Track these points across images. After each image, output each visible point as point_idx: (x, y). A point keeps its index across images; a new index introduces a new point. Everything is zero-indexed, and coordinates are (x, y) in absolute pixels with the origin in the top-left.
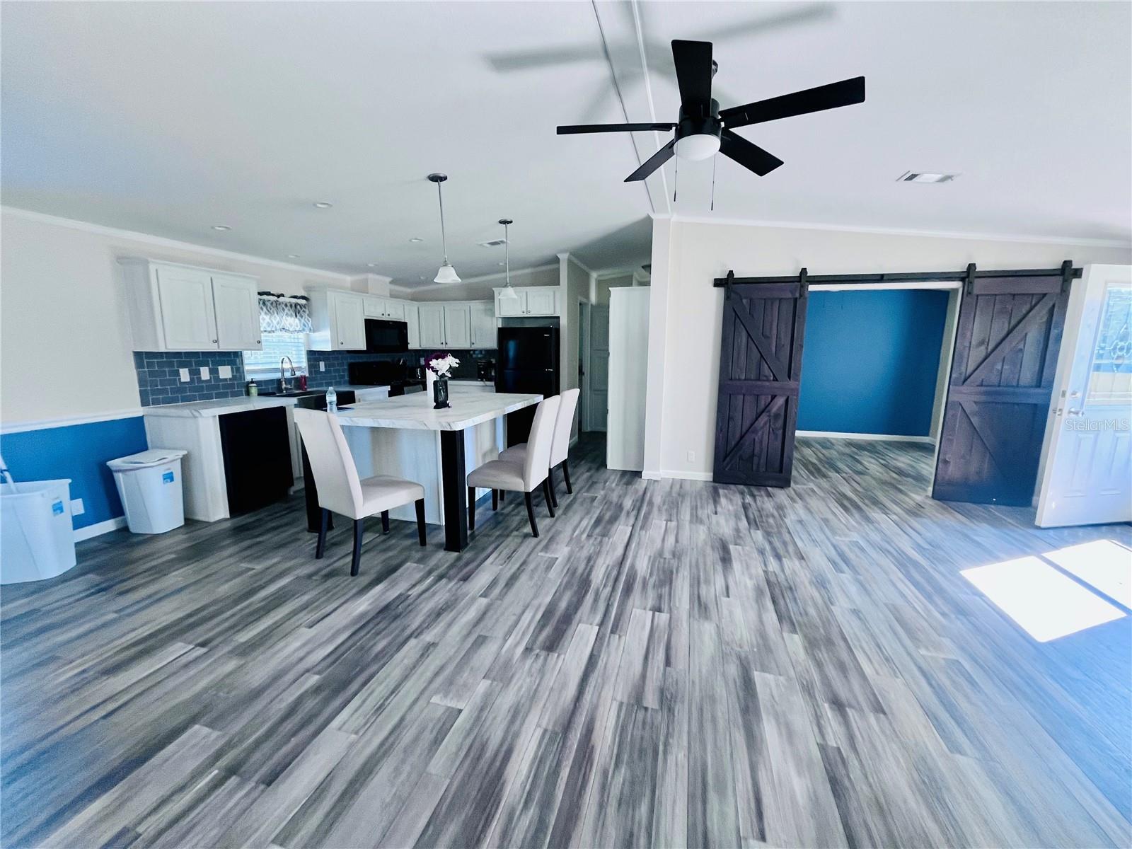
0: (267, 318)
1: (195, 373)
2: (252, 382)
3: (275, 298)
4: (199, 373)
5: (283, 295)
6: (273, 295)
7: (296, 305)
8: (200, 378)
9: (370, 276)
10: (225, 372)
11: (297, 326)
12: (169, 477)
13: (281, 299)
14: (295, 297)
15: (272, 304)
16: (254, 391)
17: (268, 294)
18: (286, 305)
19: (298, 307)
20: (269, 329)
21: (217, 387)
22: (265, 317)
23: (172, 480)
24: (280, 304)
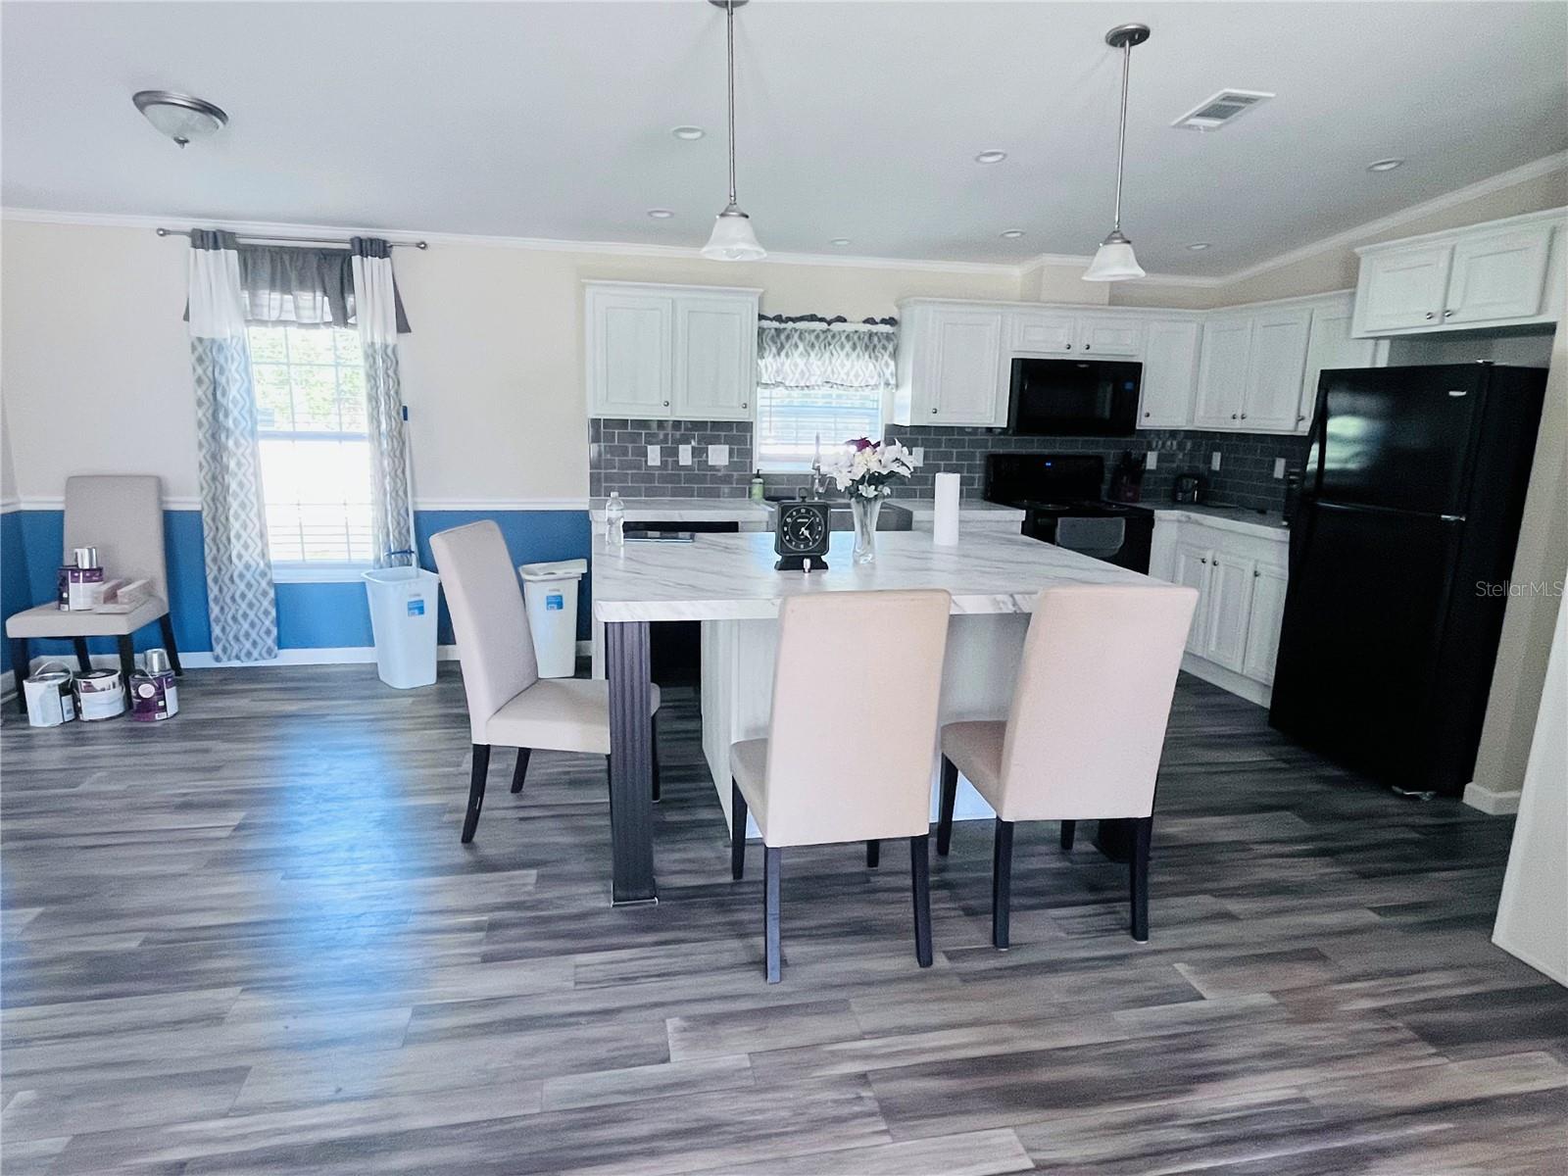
0: (801, 362)
1: (669, 453)
2: (758, 476)
3: (824, 326)
4: (676, 454)
5: (841, 319)
6: (822, 320)
7: (871, 335)
8: (678, 462)
9: (1050, 259)
10: (719, 455)
11: (872, 378)
12: (558, 602)
13: (837, 327)
14: (870, 321)
15: (817, 337)
16: (757, 490)
17: (813, 318)
18: (848, 337)
19: (876, 339)
20: (802, 384)
21: (701, 479)
22: (799, 360)
23: (560, 606)
24: (833, 337)
